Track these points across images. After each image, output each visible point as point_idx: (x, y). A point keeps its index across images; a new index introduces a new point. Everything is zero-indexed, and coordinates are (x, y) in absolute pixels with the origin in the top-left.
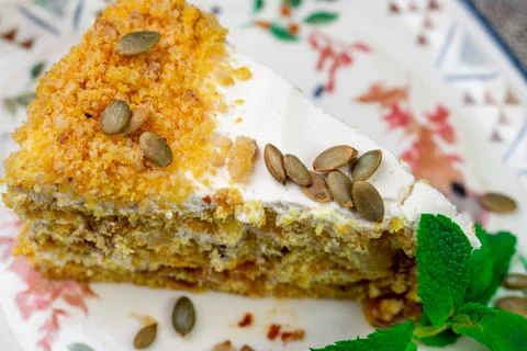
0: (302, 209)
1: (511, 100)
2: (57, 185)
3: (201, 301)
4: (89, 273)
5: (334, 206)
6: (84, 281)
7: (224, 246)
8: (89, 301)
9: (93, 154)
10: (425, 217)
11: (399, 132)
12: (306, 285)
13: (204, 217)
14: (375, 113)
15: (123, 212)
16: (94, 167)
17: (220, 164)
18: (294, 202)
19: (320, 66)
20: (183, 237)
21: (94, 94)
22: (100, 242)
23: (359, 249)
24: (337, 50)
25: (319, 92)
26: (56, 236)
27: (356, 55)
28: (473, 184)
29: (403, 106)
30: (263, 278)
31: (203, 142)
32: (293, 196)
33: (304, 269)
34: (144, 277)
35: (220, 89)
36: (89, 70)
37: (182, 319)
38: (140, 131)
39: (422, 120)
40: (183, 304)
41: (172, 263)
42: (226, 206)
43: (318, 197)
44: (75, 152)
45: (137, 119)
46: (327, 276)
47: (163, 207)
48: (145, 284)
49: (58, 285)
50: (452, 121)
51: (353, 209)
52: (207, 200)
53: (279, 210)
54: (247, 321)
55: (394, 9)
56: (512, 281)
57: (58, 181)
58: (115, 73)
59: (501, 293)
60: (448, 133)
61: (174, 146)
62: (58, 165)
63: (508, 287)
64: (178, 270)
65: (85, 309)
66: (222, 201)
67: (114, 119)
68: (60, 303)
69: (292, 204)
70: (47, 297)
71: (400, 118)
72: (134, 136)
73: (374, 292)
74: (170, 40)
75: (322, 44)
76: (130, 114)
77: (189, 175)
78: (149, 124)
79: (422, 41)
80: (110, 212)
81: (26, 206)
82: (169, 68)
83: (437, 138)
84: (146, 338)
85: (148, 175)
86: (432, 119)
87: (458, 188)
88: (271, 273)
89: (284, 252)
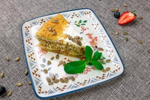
0: (71, 43)
1: (105, 37)
2: (42, 36)
3: (60, 55)
5: (75, 43)
6: (47, 51)
7: (63, 48)
8: (46, 53)
9: (47, 33)
10: (87, 46)
11: (90, 39)
12: (73, 55)
13: (60, 43)
14: (87, 36)
15: (50, 41)
16: (47, 34)
17: (62, 37)
18: (71, 42)
19: (82, 30)
20: (58, 46)
21: (49, 26)
22: (47, 45)
23: (79, 50)
24: (84, 28)
25: (81, 33)
26: (43, 44)
27: (87, 29)
28: (98, 47)
29: (91, 36)
30: (68, 53)
31: (61, 34)
32: (71, 41)
33: (73, 52)
34: (53, 51)
35: (65, 28)
36: (49, 23)
37: (57, 57)
38: (53, 31)
39: (93, 38)
40: (58, 55)
41: (57, 49)
42: (62, 42)
43: (73, 42)
44: (45, 32)
45: (53, 30)
46: (76, 54)
49: (43, 51)
50: (97, 39)
51: (78, 44)
52: (60, 41)
53: (69, 43)
54: (65, 59)
55: (93, 24)
56: (101, 59)
58: (52, 24)
59: (99, 60)
60: (96, 40)
61: (57, 34)
62: (42, 34)
63: (100, 60)
64: (57, 51)
67: (50, 29)
68: (43, 53)
70: (41, 52)
71: (91, 38)
72: (52, 32)
73: (82, 57)
74: (60, 22)
75: (83, 27)
76: (52, 29)
77: (58, 37)
78: (54, 30)
79: (96, 29)
80: (48, 41)
81: (39, 39)
82: (59, 25)
83: (95, 41)
84: (52, 59)
85: (53, 36)
86: (95, 38)
87: (96, 47)
88: (69, 53)
89: (70, 50)
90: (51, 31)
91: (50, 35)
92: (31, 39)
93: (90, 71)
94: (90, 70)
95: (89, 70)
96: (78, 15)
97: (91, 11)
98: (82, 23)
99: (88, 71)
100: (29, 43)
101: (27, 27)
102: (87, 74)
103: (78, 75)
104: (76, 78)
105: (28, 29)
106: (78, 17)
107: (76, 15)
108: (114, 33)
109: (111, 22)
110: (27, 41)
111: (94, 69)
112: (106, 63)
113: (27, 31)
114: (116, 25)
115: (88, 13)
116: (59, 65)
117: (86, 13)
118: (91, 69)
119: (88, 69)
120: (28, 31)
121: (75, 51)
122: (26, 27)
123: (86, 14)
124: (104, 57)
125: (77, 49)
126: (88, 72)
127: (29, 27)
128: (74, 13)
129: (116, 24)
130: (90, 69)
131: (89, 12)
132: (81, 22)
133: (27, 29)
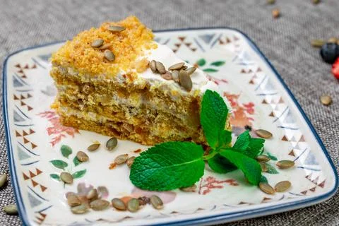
0: (160, 82)
1: (281, 101)
2: (69, 62)
4: (79, 122)
6: (77, 127)
7: (131, 108)
8: (76, 135)
10: (208, 91)
13: (123, 85)
15: (92, 80)
18: (157, 81)
20: (117, 100)
22: (82, 97)
23: (184, 111)
27: (221, 82)
28: (255, 127)
30: (148, 131)
31: (130, 60)
32: (158, 77)
37: (111, 143)
39: (241, 105)
40: (113, 140)
41: (111, 118)
42: (131, 78)
43: (166, 78)
45: (106, 45)
47: (107, 78)
48: (100, 133)
49: (66, 128)
51: (180, 84)
52: (124, 76)
53: (151, 83)
55: (243, 72)
56: (260, 157)
57: (70, 60)
60: (251, 111)
62: (70, 55)
64: (114, 123)
65: (74, 136)
66: (130, 76)
67: (96, 43)
68: (64, 133)
69: (156, 79)
70: (60, 130)
72: (102, 50)
76: (103, 45)
78: (109, 48)
79: (251, 82)
80: (88, 81)
82: (126, 39)
83: (245, 112)
84: (94, 148)
85: (104, 63)
86: (246, 106)
87: (248, 128)
88: (151, 128)
89: (156, 115)
90: (100, 48)
91: (94, 59)
92: (29, 96)
93: (220, 187)
94: (219, 185)
95: (215, 184)
96: (194, 45)
97: (238, 35)
98: (207, 66)
99: (214, 187)
100: (23, 104)
101: (23, 65)
102: (207, 194)
103: (175, 194)
104: (169, 201)
105: (25, 71)
106: (194, 50)
107: (188, 45)
108: (316, 102)
109: (308, 74)
110: (16, 98)
111: (235, 185)
112: (278, 170)
113: (21, 75)
114: (326, 82)
115: (228, 41)
116: (113, 166)
117: (224, 39)
118: (222, 182)
119: (215, 181)
120: (24, 77)
121: (173, 120)
122: (18, 66)
123: (221, 43)
124: (273, 154)
125: (177, 106)
126: (212, 189)
127: (27, 67)
128: (182, 39)
129: (326, 79)
130: (218, 182)
131: (232, 39)
132: (202, 63)
133: (21, 72)
